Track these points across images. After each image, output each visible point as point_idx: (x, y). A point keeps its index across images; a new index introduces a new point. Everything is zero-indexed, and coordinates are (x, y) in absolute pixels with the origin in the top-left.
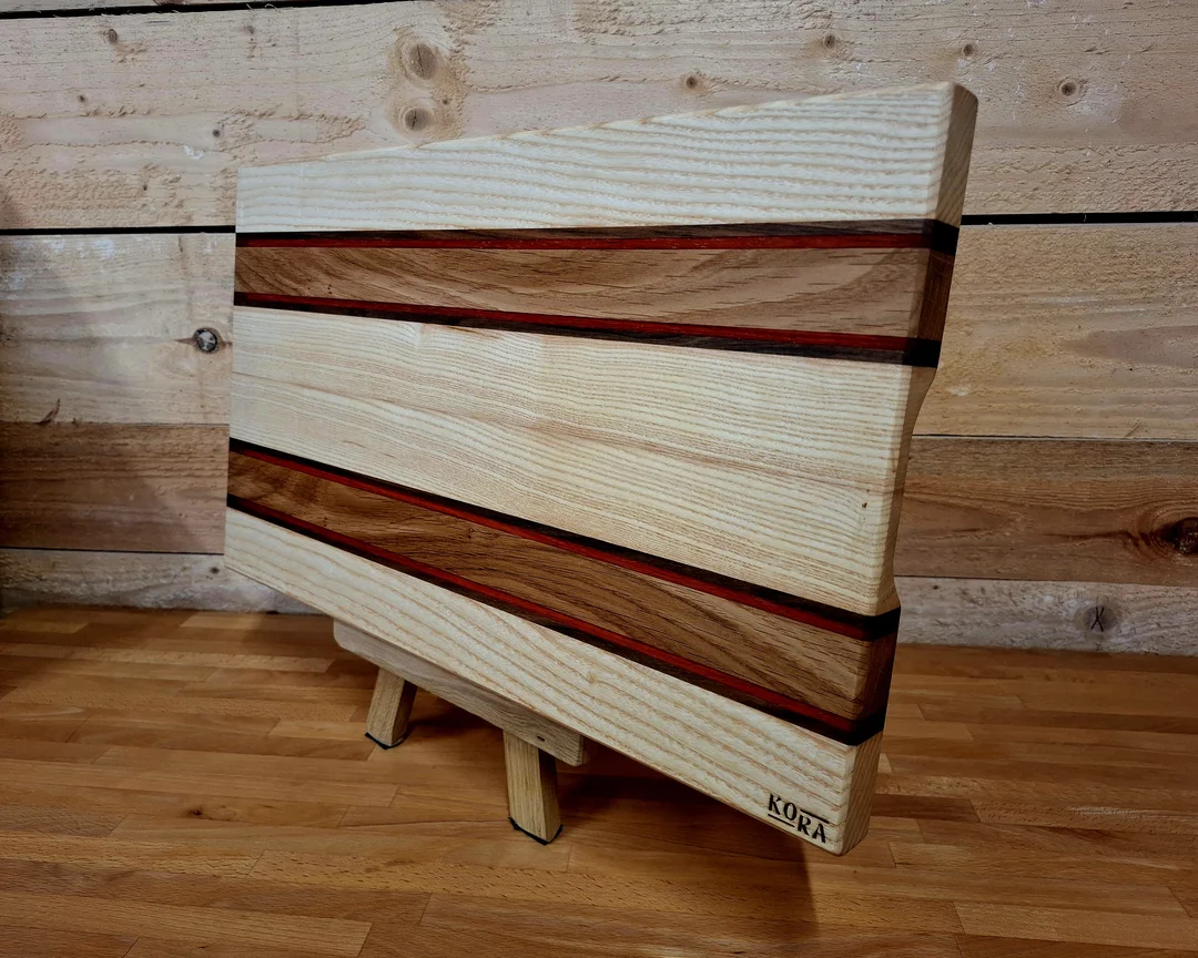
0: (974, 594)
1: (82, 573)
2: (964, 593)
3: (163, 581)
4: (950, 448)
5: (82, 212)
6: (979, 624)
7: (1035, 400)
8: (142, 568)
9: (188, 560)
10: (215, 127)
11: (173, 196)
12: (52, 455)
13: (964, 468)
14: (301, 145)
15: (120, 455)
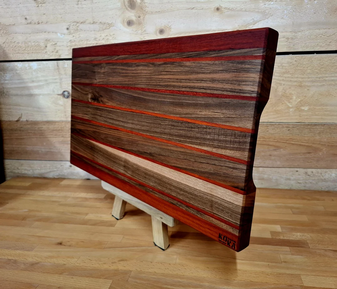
0: (309, 173)
1: (30, 167)
2: (306, 173)
3: (55, 169)
4: (302, 127)
5: (27, 54)
6: (311, 183)
7: (329, 111)
8: (49, 165)
9: (63, 163)
10: (68, 27)
11: (55, 49)
12: (20, 131)
13: (306, 133)
14: (94, 32)
15: (41, 131)
